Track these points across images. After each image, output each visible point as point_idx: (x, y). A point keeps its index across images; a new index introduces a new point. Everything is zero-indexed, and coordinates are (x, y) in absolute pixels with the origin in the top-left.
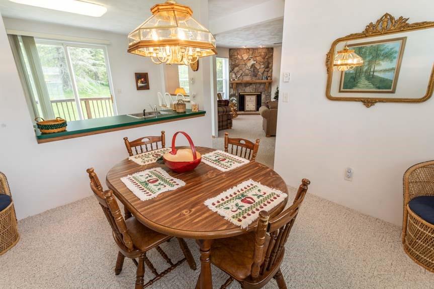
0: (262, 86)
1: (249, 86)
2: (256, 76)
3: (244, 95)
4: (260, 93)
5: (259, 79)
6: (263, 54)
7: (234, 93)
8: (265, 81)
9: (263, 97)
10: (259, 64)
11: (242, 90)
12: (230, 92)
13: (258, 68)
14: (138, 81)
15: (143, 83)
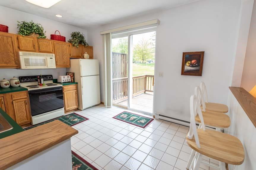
14: (186, 63)
15: (192, 67)
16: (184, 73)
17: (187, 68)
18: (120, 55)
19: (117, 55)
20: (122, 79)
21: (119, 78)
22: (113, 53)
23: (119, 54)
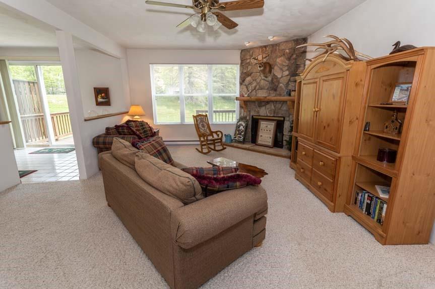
0: (285, 108)
1: (265, 105)
2: (275, 90)
3: (258, 119)
4: (282, 119)
5: (280, 95)
6: (287, 51)
7: (245, 114)
8: (286, 98)
9: (287, 125)
10: (281, 69)
11: (255, 111)
12: (240, 114)
13: (279, 76)
14: (98, 96)
15: (103, 99)
16: (98, 104)
17: (100, 100)
18: (27, 84)
19: (21, 84)
20: (37, 116)
21: (30, 115)
22: (13, 81)
23: (24, 82)
